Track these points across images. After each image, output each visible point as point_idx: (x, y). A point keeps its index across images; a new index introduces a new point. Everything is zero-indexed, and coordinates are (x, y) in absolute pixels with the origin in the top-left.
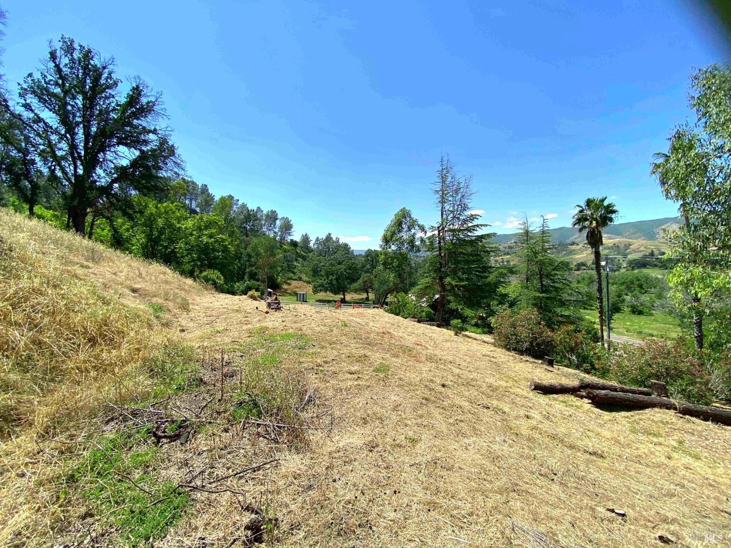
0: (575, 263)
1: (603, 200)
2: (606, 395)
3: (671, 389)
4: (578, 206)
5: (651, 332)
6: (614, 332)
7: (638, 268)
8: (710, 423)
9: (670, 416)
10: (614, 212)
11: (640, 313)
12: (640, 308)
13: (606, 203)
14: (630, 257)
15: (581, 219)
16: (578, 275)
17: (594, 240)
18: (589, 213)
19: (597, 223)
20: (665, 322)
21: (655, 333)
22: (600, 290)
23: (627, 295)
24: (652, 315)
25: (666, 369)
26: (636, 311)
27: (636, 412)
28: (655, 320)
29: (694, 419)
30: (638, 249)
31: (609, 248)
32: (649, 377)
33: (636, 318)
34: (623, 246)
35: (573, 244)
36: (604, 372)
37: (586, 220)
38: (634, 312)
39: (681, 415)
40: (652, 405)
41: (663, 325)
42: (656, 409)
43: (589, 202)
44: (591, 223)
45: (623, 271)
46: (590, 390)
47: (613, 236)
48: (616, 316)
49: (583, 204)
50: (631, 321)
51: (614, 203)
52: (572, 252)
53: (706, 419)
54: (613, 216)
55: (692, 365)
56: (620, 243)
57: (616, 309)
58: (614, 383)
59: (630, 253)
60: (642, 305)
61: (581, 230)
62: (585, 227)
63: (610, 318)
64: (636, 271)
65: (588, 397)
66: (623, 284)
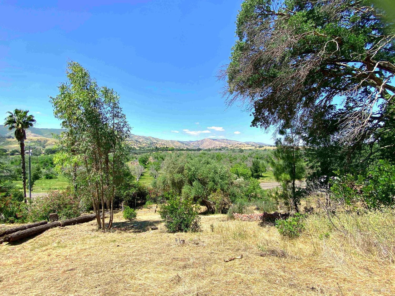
0: (11, 150)
1: (26, 112)
2: (18, 234)
3: (60, 215)
4: (9, 112)
5: (56, 187)
6: (34, 192)
7: (51, 153)
8: (76, 225)
9: (57, 230)
10: (33, 121)
11: (51, 178)
12: (51, 175)
13: (28, 115)
14: (47, 148)
15: (11, 122)
16: (12, 158)
17: (21, 136)
18: (16, 118)
19: (22, 126)
20: (64, 181)
21: (57, 187)
22: (24, 167)
23: (44, 169)
24: (57, 178)
25: (59, 205)
26: (49, 177)
27: (37, 237)
28: (58, 181)
29: (68, 227)
30: (51, 143)
31: (34, 142)
32: (50, 212)
33: (48, 181)
34: (43, 141)
35: (10, 137)
36: (23, 219)
37: (15, 122)
38: (47, 178)
39: (62, 227)
40: (47, 228)
41: (62, 182)
42: (49, 230)
43: (17, 112)
44: (18, 125)
45: (42, 155)
46: (6, 236)
47: (37, 135)
48: (36, 182)
49: (13, 112)
50: (45, 183)
51: (34, 115)
52: (8, 143)
53: (74, 224)
54: (33, 123)
55: (71, 199)
56: (41, 139)
57: (36, 178)
58: (30, 223)
59: (47, 145)
60: (52, 173)
61: (11, 128)
62: (13, 127)
63: (32, 184)
64: (50, 155)
65: (5, 241)
66: (42, 163)
